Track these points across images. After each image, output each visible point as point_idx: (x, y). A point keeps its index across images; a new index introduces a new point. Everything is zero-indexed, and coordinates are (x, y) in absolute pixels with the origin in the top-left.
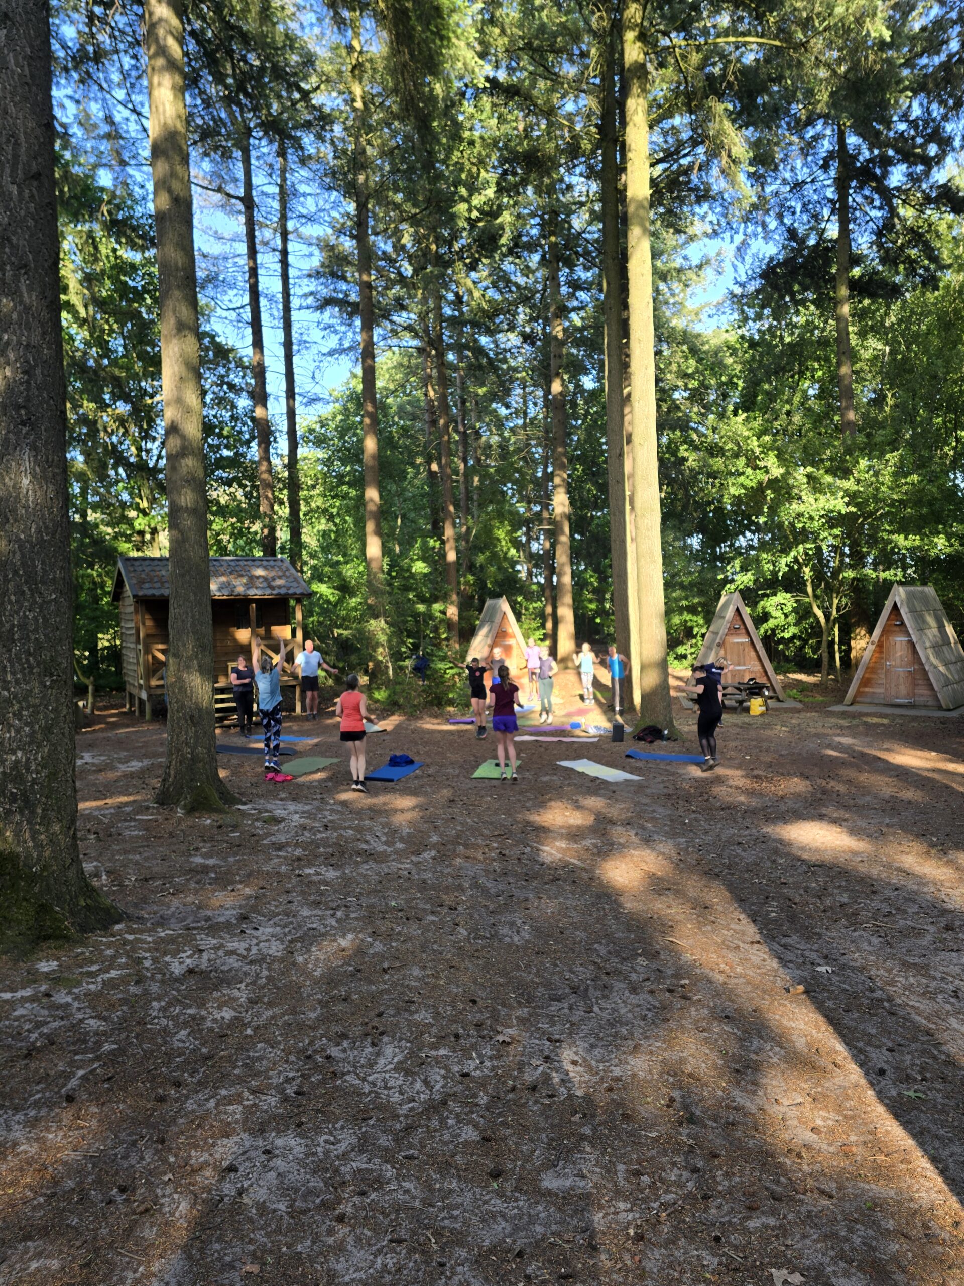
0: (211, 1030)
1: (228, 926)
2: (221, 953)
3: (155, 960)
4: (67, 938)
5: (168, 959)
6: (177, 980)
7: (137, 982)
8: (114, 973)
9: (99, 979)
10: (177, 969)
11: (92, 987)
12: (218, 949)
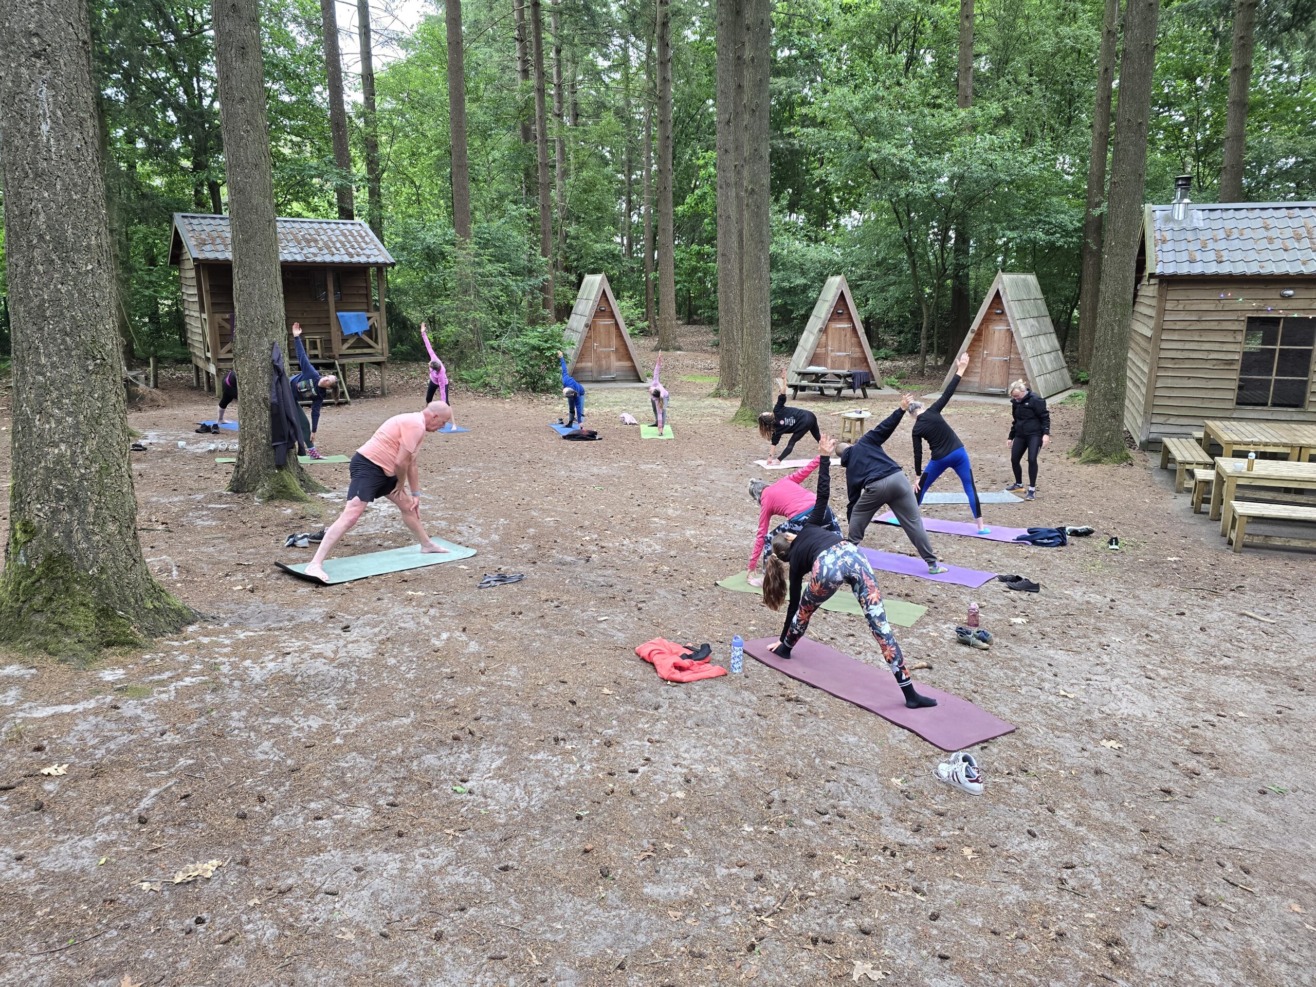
0: (297, 740)
1: (313, 625)
2: (306, 655)
3: (234, 666)
4: (134, 645)
5: (248, 663)
6: (257, 686)
7: (214, 690)
8: (188, 681)
9: (172, 687)
10: (257, 674)
11: (164, 696)
12: (302, 652)
